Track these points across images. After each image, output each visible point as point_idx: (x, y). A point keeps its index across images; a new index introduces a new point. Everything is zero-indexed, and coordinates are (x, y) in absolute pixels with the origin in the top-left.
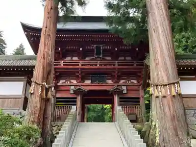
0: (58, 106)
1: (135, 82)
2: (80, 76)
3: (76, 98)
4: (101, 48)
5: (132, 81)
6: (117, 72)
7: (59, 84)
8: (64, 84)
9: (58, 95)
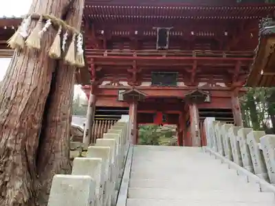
0: (99, 120)
1: (223, 85)
2: (134, 73)
3: (128, 109)
4: (168, 33)
5: (217, 84)
6: (195, 67)
7: (100, 87)
8: (109, 87)
9: (99, 104)
